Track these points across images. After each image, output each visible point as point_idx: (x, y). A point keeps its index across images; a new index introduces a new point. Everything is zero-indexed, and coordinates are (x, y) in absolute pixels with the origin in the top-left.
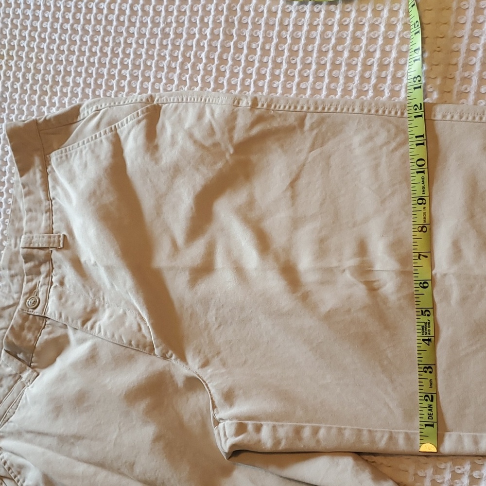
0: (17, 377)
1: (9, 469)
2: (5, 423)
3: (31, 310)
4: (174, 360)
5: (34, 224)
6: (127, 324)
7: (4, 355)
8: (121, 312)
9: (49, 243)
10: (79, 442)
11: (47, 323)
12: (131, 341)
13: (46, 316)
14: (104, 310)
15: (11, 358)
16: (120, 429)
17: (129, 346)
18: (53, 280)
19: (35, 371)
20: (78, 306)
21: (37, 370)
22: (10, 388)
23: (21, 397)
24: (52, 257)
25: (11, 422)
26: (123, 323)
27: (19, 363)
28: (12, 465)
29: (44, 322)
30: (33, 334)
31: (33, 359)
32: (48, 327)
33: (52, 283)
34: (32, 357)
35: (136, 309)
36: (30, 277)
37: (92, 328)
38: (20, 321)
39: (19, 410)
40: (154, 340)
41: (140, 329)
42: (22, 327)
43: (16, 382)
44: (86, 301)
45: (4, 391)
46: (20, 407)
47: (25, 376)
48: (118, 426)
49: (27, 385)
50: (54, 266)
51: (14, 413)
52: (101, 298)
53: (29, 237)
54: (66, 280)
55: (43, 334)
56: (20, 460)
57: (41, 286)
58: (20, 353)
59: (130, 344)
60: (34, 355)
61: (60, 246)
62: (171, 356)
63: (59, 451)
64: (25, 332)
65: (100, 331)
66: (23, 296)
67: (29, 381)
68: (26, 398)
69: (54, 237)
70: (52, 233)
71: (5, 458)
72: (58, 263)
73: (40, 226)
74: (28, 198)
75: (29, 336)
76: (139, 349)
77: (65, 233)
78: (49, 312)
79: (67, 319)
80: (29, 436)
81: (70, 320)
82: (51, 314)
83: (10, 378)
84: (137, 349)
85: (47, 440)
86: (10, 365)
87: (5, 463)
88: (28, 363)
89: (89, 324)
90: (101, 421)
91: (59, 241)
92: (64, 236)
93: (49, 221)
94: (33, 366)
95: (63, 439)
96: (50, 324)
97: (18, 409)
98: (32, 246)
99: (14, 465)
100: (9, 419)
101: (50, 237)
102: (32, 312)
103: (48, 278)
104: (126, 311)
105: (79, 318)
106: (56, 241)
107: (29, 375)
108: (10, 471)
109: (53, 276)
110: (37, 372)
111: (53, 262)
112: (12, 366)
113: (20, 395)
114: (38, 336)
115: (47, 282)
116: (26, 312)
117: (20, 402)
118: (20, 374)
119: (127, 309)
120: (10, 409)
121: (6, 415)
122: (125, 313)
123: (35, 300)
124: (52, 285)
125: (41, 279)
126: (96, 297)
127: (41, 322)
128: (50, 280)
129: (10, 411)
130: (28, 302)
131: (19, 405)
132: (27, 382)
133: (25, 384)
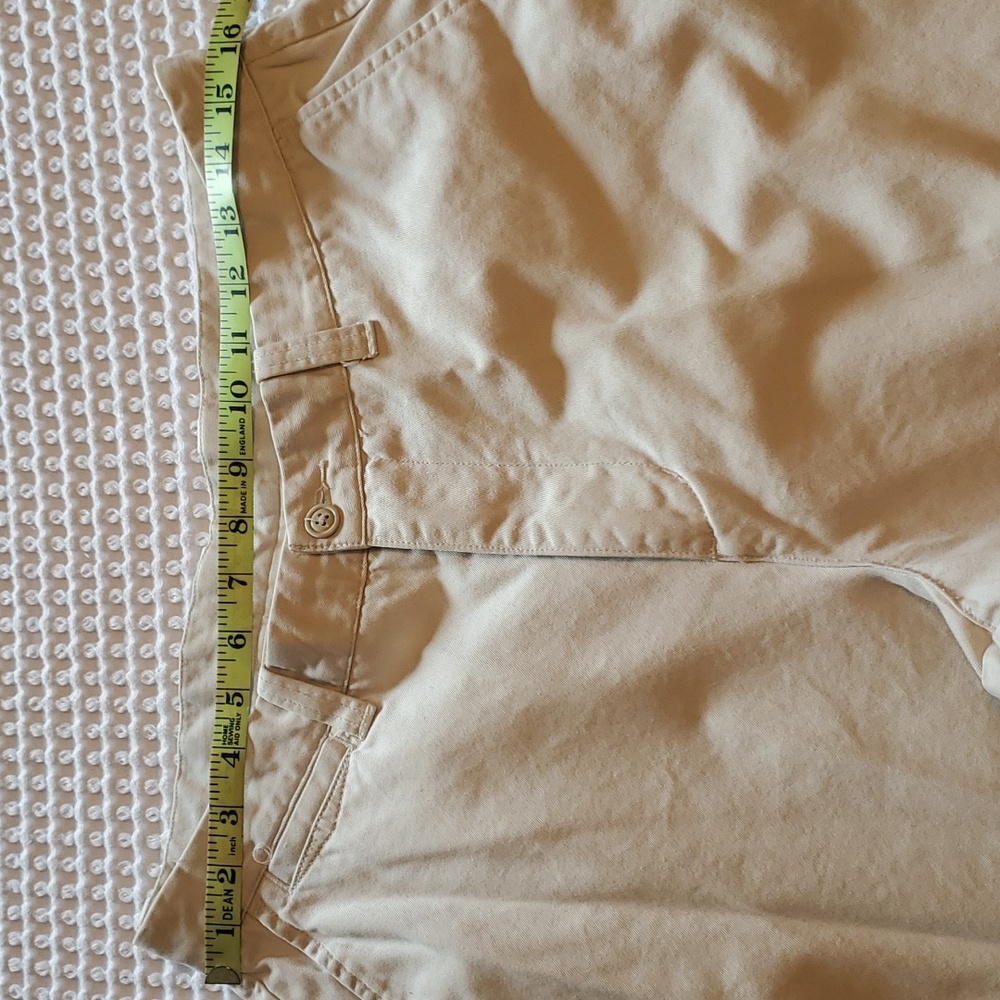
0: (316, 731)
1: (353, 981)
2: (311, 861)
3: (325, 541)
4: (785, 552)
5: (279, 316)
6: (618, 498)
7: (267, 682)
8: (591, 472)
9: (338, 350)
10: (560, 845)
11: (370, 568)
12: (642, 537)
13: (373, 545)
14: (538, 486)
15: (291, 684)
16: (675, 778)
17: (638, 555)
18: (364, 448)
19: (367, 702)
20: (462, 493)
21: (373, 697)
22: (303, 767)
23: (344, 780)
24: (354, 385)
25: (330, 852)
26: (606, 500)
27: (317, 692)
28: (361, 969)
29: (364, 566)
30: (344, 605)
31: (355, 671)
32: (378, 577)
33: (364, 458)
34: (354, 664)
35: (636, 453)
36: (294, 457)
37: (516, 537)
38: (298, 578)
39: (346, 814)
40: (713, 513)
41: (661, 499)
42: (307, 594)
43: (315, 746)
44: (480, 475)
45: (286, 778)
46: (345, 808)
47: (339, 723)
48: (669, 770)
49: (350, 747)
50: (361, 413)
51: (333, 827)
52: (522, 458)
53: (275, 349)
54: (407, 437)
55: (371, 598)
56: (381, 949)
57: (335, 473)
58: (314, 665)
59: (642, 546)
60: (358, 658)
61: (367, 350)
62: (772, 546)
63: (496, 893)
64: (320, 603)
65: (541, 538)
66: (289, 512)
67: (357, 731)
68: (359, 778)
69: (348, 332)
70: (339, 325)
71: (336, 955)
72: (372, 400)
73: (299, 318)
75: (335, 611)
76: (671, 555)
77: (375, 316)
78: (377, 532)
79: (438, 533)
80: (394, 875)
81: (446, 535)
82: (386, 535)
83: (295, 743)
84: (664, 555)
85: (454, 871)
86: (291, 706)
87: (338, 969)
88: (340, 687)
89: (504, 532)
90: (612, 773)
91: (364, 341)
92: (373, 324)
93: (321, 299)
94: (358, 690)
95: (500, 852)
96: (381, 568)
97: (341, 813)
98: (288, 368)
99: (367, 966)
100: (321, 847)
101: (336, 336)
102: (328, 545)
103: (350, 447)
104: (607, 468)
105: (472, 522)
106: (356, 341)
107: (354, 716)
108: (357, 987)
109: (365, 436)
110: (374, 704)
111: (356, 400)
112: (295, 707)
113: (338, 777)
114: (359, 607)
115: (348, 457)
116: (311, 549)
117: (342, 793)
118: (324, 720)
119: (606, 460)
120: (318, 820)
121: (312, 837)
122: (606, 473)
123: (326, 514)
124: (366, 463)
125: (330, 455)
126: (504, 458)
127: (355, 569)
128: (357, 450)
129: (319, 825)
130: (309, 521)
131: (343, 803)
132: (349, 738)
133: (344, 743)
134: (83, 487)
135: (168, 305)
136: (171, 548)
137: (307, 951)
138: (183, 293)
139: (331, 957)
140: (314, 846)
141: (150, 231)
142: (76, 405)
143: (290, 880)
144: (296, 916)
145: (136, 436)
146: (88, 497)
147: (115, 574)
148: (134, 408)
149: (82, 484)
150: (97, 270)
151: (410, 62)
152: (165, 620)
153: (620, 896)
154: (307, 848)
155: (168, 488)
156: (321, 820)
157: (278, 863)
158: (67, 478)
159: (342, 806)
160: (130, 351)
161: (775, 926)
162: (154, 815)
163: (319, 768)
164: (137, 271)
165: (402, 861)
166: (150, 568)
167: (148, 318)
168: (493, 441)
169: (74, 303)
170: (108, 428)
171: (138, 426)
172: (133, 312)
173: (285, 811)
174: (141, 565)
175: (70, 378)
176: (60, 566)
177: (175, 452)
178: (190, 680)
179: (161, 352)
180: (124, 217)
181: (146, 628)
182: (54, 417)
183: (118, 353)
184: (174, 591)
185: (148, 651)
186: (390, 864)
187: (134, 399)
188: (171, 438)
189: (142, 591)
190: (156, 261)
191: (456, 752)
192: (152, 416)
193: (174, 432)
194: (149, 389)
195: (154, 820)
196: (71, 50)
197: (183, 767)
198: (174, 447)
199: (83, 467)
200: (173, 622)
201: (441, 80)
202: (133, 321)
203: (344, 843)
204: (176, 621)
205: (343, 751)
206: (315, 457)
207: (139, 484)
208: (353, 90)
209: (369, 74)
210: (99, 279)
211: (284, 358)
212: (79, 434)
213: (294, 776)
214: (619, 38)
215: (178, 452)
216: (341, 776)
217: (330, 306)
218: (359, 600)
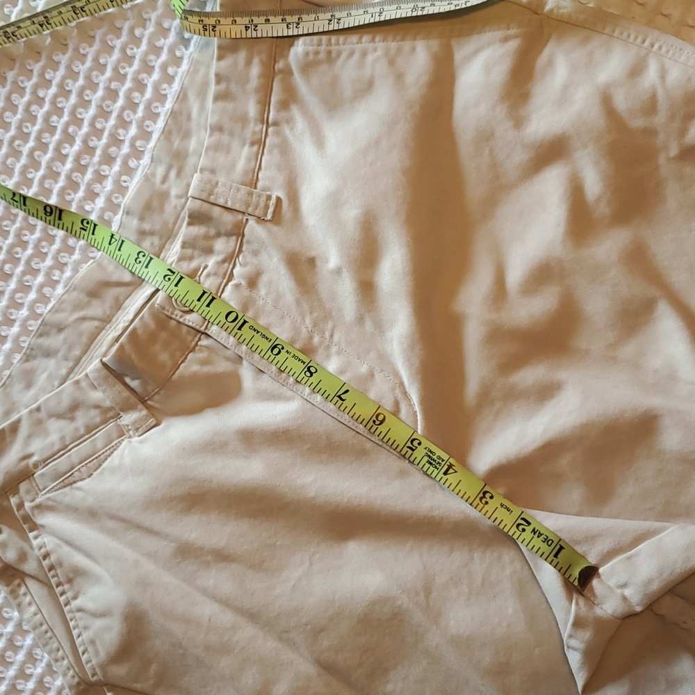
131: (104, 465)
132: (129, 430)
133: (125, 430)
134: (31, 172)
135: (149, 93)
136: (69, 246)
137: (31, 535)
138: (163, 92)
139: (46, 547)
140: (71, 479)
141: (163, 40)
142: (54, 118)
143: (44, 489)
144: (36, 512)
145: (83, 162)
146: (31, 180)
147: (25, 238)
148: (91, 144)
149: (32, 170)
150: (114, 42)
151: (387, 52)
152: (42, 286)
156: (84, 468)
157: (42, 475)
158: (23, 160)
160: (108, 107)
163: (100, 436)
164: (140, 60)
166: (49, 249)
167: (131, 93)
168: (315, 315)
169: (88, 53)
170: (67, 145)
171: (87, 157)
172: (123, 84)
173: (64, 448)
174: (44, 243)
175: (60, 99)
177: (104, 188)
178: (41, 335)
179: (128, 120)
180: (150, 20)
181: (27, 284)
182: (35, 117)
183: (99, 104)
184: (57, 273)
185: (21, 298)
187: (94, 138)
189: (36, 260)
190: (156, 62)
191: (191, 479)
192: (100, 156)
193: (109, 175)
194: (108, 138)
197: (7, 382)
198: (104, 184)
199: (37, 159)
200: (46, 290)
201: (399, 77)
202: (120, 89)
203: (90, 489)
204: (49, 291)
205: (121, 434)
206: (202, 259)
207: (69, 194)
208: (342, 47)
209: (357, 43)
210: (113, 48)
211: (212, 191)
212: (46, 137)
213: (82, 431)
214: (519, 122)
215: (106, 190)
216: (111, 449)
217: (256, 170)
218: (182, 359)
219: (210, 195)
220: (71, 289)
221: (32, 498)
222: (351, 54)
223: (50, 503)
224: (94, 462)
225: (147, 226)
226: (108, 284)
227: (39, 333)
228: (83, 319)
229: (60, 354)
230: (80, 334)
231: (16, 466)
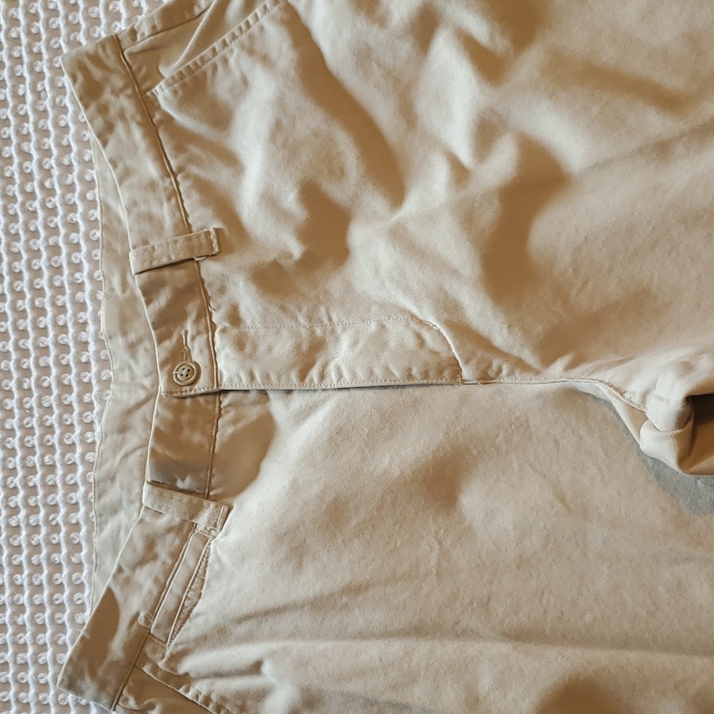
0: (186, 528)
2: (184, 622)
3: (188, 388)
4: (508, 375)
6: (392, 344)
7: (150, 493)
8: (373, 327)
9: (191, 249)
11: (222, 406)
12: (410, 370)
13: (223, 388)
14: (337, 339)
15: (167, 493)
17: (407, 383)
18: (214, 320)
19: (222, 504)
20: (282, 347)
21: (227, 500)
22: (176, 555)
23: (207, 562)
24: (203, 274)
25: (197, 615)
26: (384, 345)
27: (186, 498)
29: (217, 404)
30: (203, 433)
31: (213, 481)
32: (227, 412)
33: (214, 327)
34: (211, 476)
35: (404, 311)
36: (163, 330)
37: (322, 377)
38: (169, 415)
39: (208, 587)
40: (458, 349)
41: (421, 342)
42: (176, 426)
43: (185, 540)
44: (296, 334)
45: (164, 563)
46: (208, 582)
47: (202, 521)
48: (436, 538)
49: (211, 537)
50: (209, 294)
51: (200, 596)
52: (325, 320)
53: (146, 250)
54: (243, 310)
55: (222, 426)
57: (193, 338)
58: (183, 479)
59: (410, 376)
60: (214, 471)
61: (212, 249)
62: (500, 371)
63: (316, 636)
64: (186, 432)
65: (340, 376)
66: (161, 368)
67: (215, 525)
68: (218, 560)
69: (198, 236)
70: (191, 232)
71: (204, 692)
72: (217, 285)
73: (162, 227)
74: (126, 183)
75: (197, 438)
76: (430, 381)
77: (217, 225)
78: (225, 379)
79: (267, 377)
80: (242, 629)
81: (273, 377)
82: (231, 381)
83: (170, 537)
84: (425, 381)
85: (286, 622)
86: (167, 510)
88: (202, 493)
89: (314, 373)
91: (210, 242)
92: (217, 230)
93: (178, 214)
94: (215, 496)
95: (318, 605)
96: (229, 405)
97: (205, 585)
98: (155, 264)
100: (190, 612)
101: (190, 239)
102: (191, 390)
103: (203, 320)
104: (384, 323)
105: (292, 367)
106: (204, 242)
107: (213, 514)
109: (213, 311)
110: (227, 505)
111: (206, 285)
112: (170, 511)
113: (202, 559)
114: (214, 434)
115: (202, 327)
116: (179, 394)
117: (205, 571)
118: (191, 519)
119: (383, 317)
120: (188, 592)
121: (183, 605)
122: (383, 327)
123: (188, 368)
124: (215, 330)
125: (189, 326)
126: (313, 321)
127: (211, 407)
128: (208, 321)
129: (189, 596)
130: (176, 374)
131: (206, 578)
132: (210, 531)
133: (206, 535)
134: (25, 362)
135: (82, 227)
136: (86, 403)
137: (182, 691)
138: (92, 219)
139: (201, 693)
140: (185, 611)
141: (70, 176)
142: (20, 303)
143: (167, 639)
144: (173, 665)
145: (61, 323)
146: (28, 369)
147: (48, 424)
148: (59, 303)
149: (25, 360)
150: (33, 206)
151: (242, 47)
152: (83, 456)
153: (404, 633)
154: (180, 613)
155: (84, 359)
156: (191, 592)
157: (158, 627)
158: (14, 356)
159: (206, 580)
160: (56, 262)
161: (515, 649)
162: (79, 599)
163: (188, 555)
164: (61, 205)
165: (248, 617)
166: (71, 418)
167: (68, 238)
168: (304, 310)
169: (18, 230)
170: (42, 318)
171: (62, 316)
172: (58, 234)
173: (163, 588)
174: (65, 416)
175: (16, 284)
176: (9, 420)
177: (88, 333)
178: (100, 496)
179: (78, 262)
180: (52, 167)
181: (70, 462)
182: (4, 313)
183: (48, 264)
184: (89, 434)
185: (71, 479)
186: (240, 620)
187: (59, 296)
188: (85, 323)
189: (67, 435)
190: (74, 197)
191: (285, 534)
192: (72, 308)
193: (87, 319)
194: (70, 288)
195: (79, 602)
196: (16, 51)
197: (98, 562)
198: (87, 331)
199: (24, 348)
200: (89, 456)
202: (58, 241)
204: (91, 455)
205: (205, 541)
206: (179, 328)
207: (63, 358)
208: (203, 68)
209: (214, 56)
210: (35, 212)
211: (152, 257)
212: (22, 324)
213: (169, 562)
214: (383, 22)
215: (90, 333)
216: (204, 559)
217: (184, 219)
218: (214, 429)
219: (151, 262)
220: (103, 437)
221: (161, 655)
222: (215, 68)
223: (180, 648)
224: (196, 581)
225: (132, 337)
226: (129, 412)
227: (96, 496)
228: (126, 456)
229: (125, 503)
230: (131, 471)
231: (129, 633)
